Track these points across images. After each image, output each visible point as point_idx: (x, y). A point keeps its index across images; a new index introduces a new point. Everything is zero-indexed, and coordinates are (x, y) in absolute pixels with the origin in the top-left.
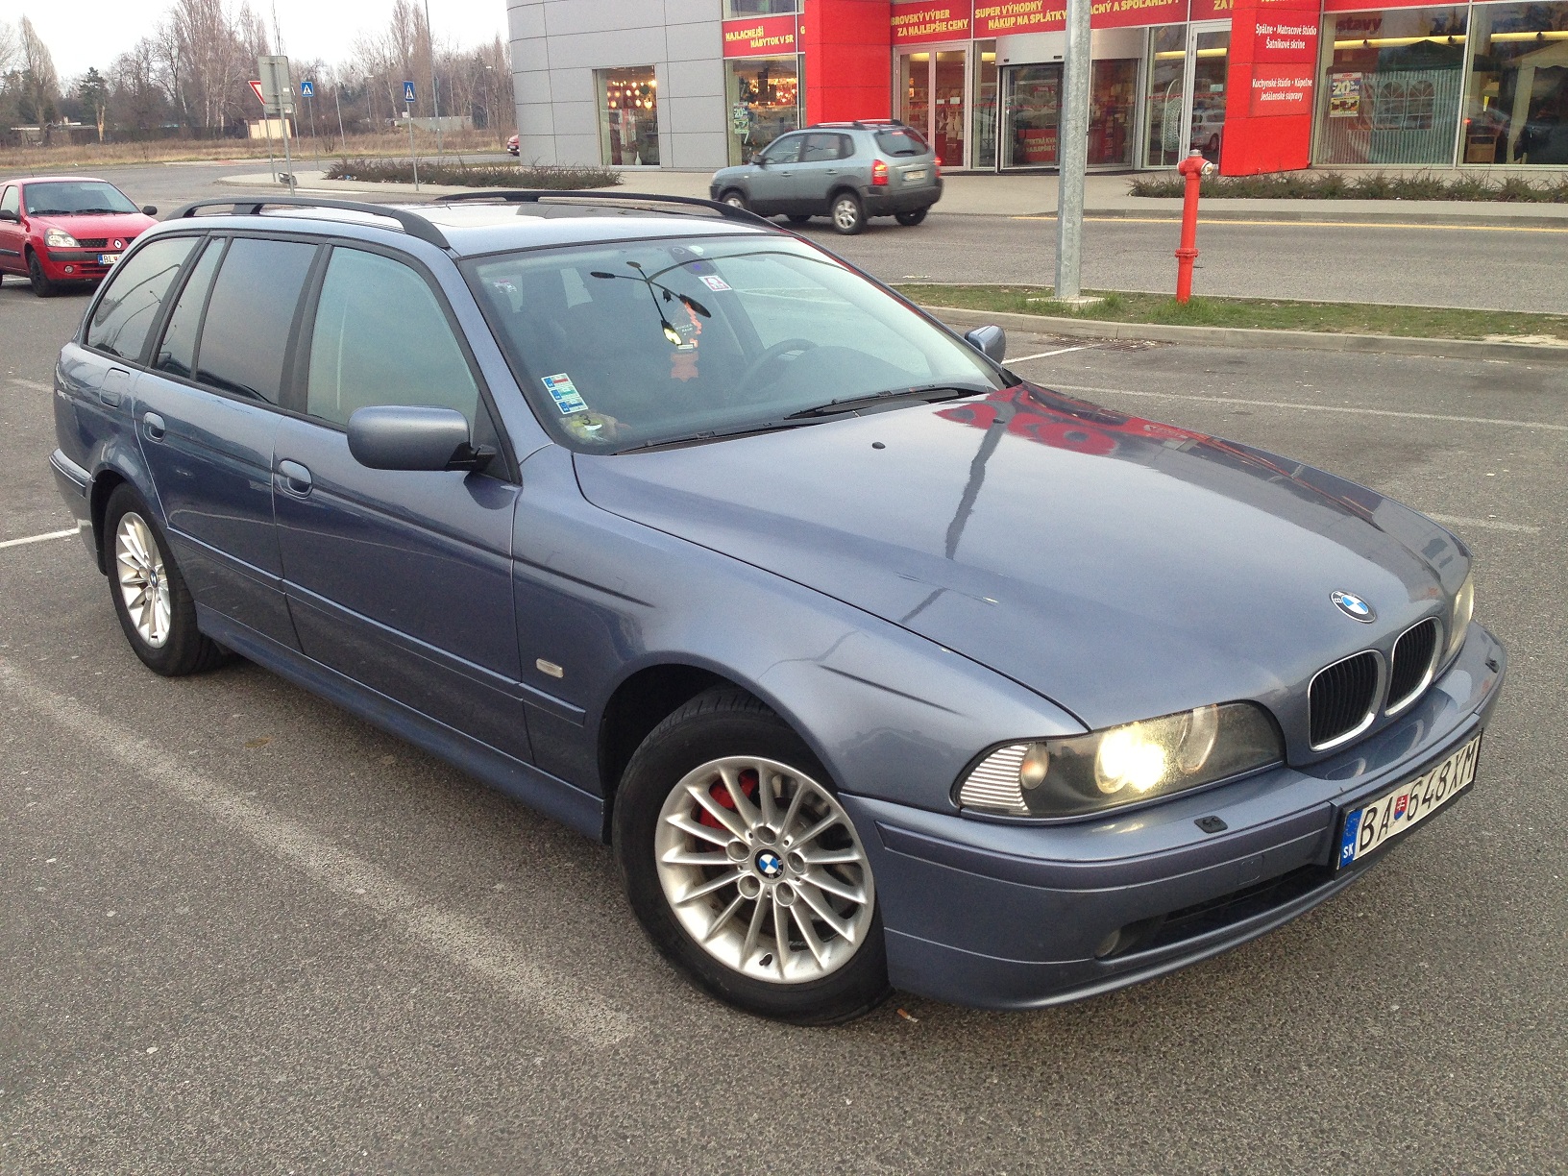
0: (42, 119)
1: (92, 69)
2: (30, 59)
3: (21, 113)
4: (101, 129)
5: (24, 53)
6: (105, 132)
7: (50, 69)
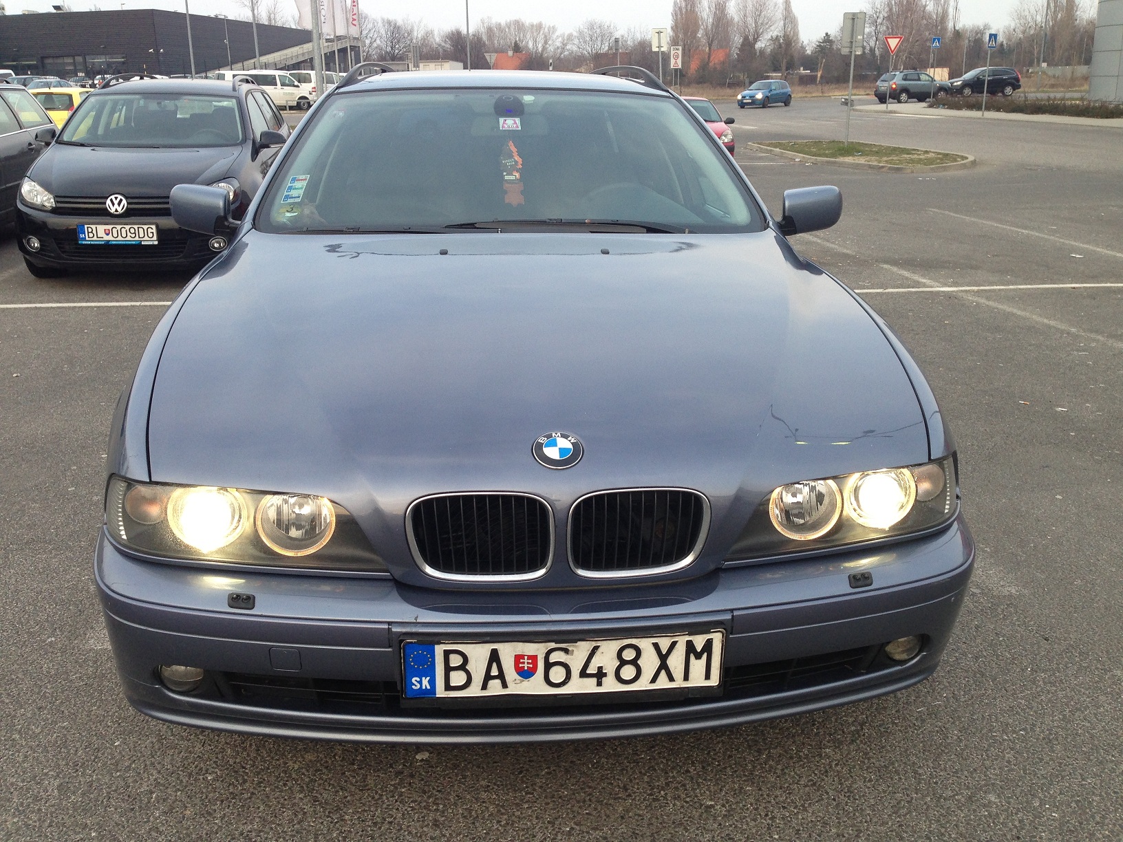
0: (784, 68)
1: (827, 34)
2: (785, 27)
3: (773, 63)
4: (819, 75)
5: (782, 22)
6: (821, 77)
7: (796, 34)
